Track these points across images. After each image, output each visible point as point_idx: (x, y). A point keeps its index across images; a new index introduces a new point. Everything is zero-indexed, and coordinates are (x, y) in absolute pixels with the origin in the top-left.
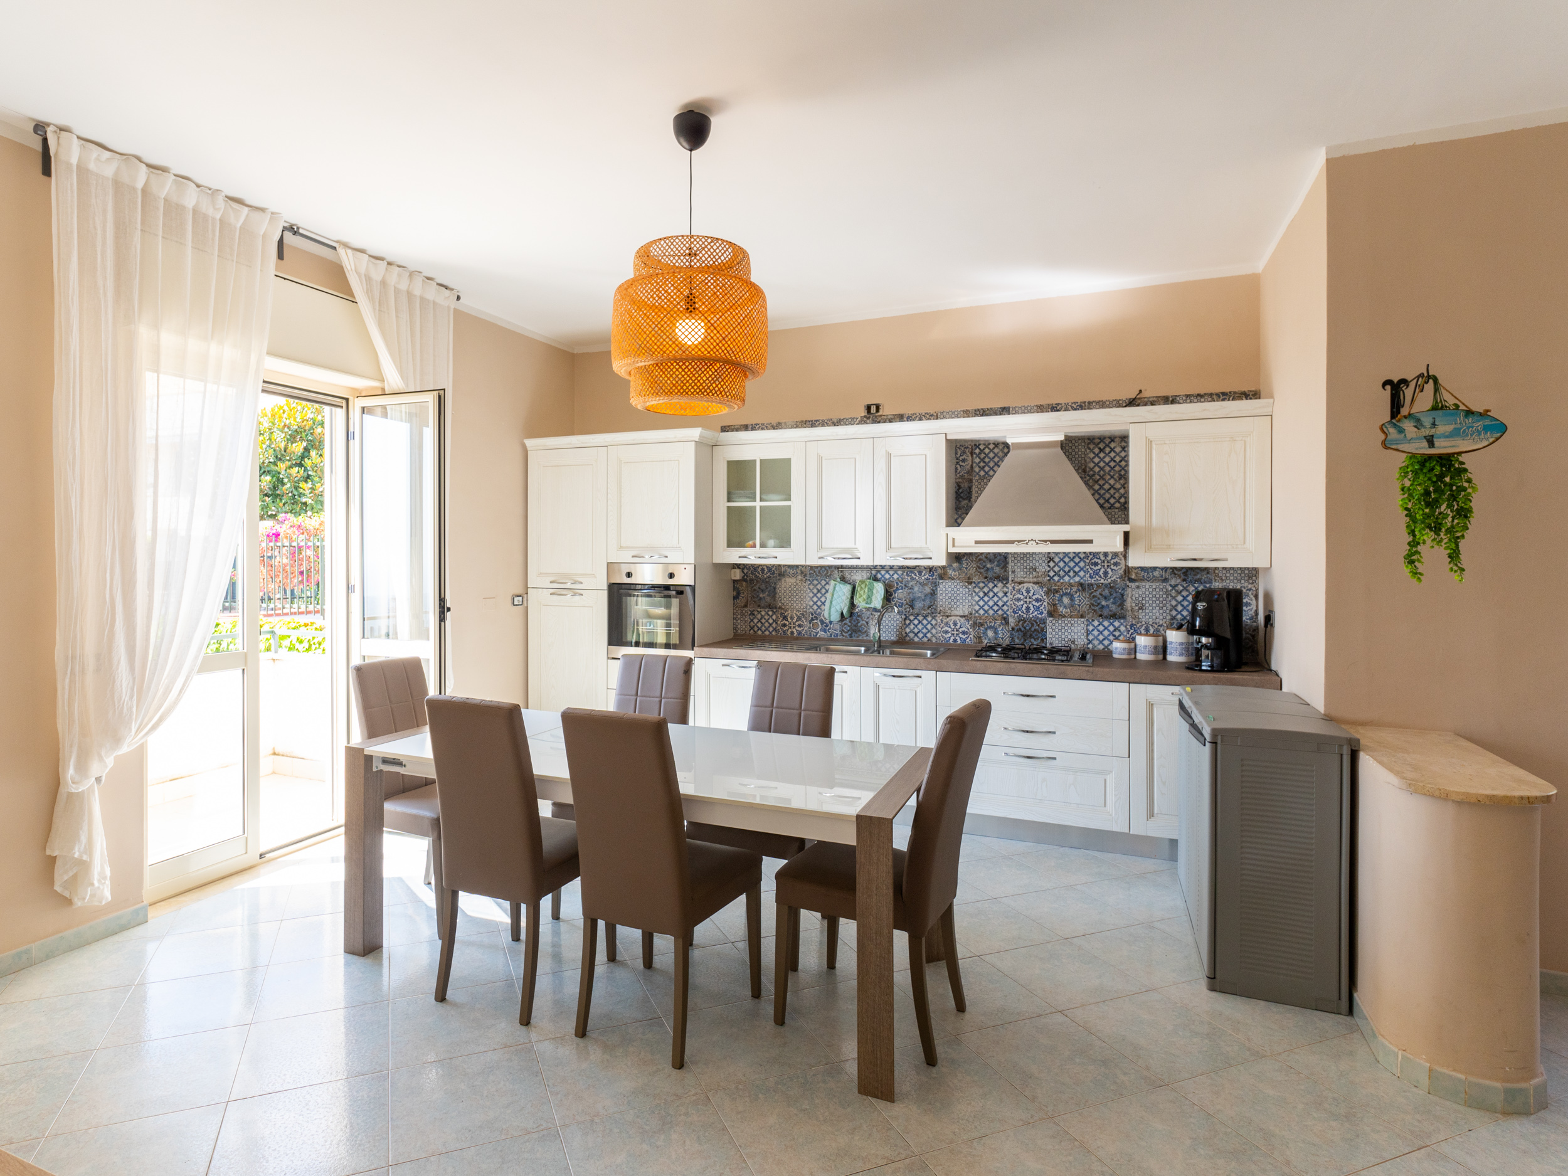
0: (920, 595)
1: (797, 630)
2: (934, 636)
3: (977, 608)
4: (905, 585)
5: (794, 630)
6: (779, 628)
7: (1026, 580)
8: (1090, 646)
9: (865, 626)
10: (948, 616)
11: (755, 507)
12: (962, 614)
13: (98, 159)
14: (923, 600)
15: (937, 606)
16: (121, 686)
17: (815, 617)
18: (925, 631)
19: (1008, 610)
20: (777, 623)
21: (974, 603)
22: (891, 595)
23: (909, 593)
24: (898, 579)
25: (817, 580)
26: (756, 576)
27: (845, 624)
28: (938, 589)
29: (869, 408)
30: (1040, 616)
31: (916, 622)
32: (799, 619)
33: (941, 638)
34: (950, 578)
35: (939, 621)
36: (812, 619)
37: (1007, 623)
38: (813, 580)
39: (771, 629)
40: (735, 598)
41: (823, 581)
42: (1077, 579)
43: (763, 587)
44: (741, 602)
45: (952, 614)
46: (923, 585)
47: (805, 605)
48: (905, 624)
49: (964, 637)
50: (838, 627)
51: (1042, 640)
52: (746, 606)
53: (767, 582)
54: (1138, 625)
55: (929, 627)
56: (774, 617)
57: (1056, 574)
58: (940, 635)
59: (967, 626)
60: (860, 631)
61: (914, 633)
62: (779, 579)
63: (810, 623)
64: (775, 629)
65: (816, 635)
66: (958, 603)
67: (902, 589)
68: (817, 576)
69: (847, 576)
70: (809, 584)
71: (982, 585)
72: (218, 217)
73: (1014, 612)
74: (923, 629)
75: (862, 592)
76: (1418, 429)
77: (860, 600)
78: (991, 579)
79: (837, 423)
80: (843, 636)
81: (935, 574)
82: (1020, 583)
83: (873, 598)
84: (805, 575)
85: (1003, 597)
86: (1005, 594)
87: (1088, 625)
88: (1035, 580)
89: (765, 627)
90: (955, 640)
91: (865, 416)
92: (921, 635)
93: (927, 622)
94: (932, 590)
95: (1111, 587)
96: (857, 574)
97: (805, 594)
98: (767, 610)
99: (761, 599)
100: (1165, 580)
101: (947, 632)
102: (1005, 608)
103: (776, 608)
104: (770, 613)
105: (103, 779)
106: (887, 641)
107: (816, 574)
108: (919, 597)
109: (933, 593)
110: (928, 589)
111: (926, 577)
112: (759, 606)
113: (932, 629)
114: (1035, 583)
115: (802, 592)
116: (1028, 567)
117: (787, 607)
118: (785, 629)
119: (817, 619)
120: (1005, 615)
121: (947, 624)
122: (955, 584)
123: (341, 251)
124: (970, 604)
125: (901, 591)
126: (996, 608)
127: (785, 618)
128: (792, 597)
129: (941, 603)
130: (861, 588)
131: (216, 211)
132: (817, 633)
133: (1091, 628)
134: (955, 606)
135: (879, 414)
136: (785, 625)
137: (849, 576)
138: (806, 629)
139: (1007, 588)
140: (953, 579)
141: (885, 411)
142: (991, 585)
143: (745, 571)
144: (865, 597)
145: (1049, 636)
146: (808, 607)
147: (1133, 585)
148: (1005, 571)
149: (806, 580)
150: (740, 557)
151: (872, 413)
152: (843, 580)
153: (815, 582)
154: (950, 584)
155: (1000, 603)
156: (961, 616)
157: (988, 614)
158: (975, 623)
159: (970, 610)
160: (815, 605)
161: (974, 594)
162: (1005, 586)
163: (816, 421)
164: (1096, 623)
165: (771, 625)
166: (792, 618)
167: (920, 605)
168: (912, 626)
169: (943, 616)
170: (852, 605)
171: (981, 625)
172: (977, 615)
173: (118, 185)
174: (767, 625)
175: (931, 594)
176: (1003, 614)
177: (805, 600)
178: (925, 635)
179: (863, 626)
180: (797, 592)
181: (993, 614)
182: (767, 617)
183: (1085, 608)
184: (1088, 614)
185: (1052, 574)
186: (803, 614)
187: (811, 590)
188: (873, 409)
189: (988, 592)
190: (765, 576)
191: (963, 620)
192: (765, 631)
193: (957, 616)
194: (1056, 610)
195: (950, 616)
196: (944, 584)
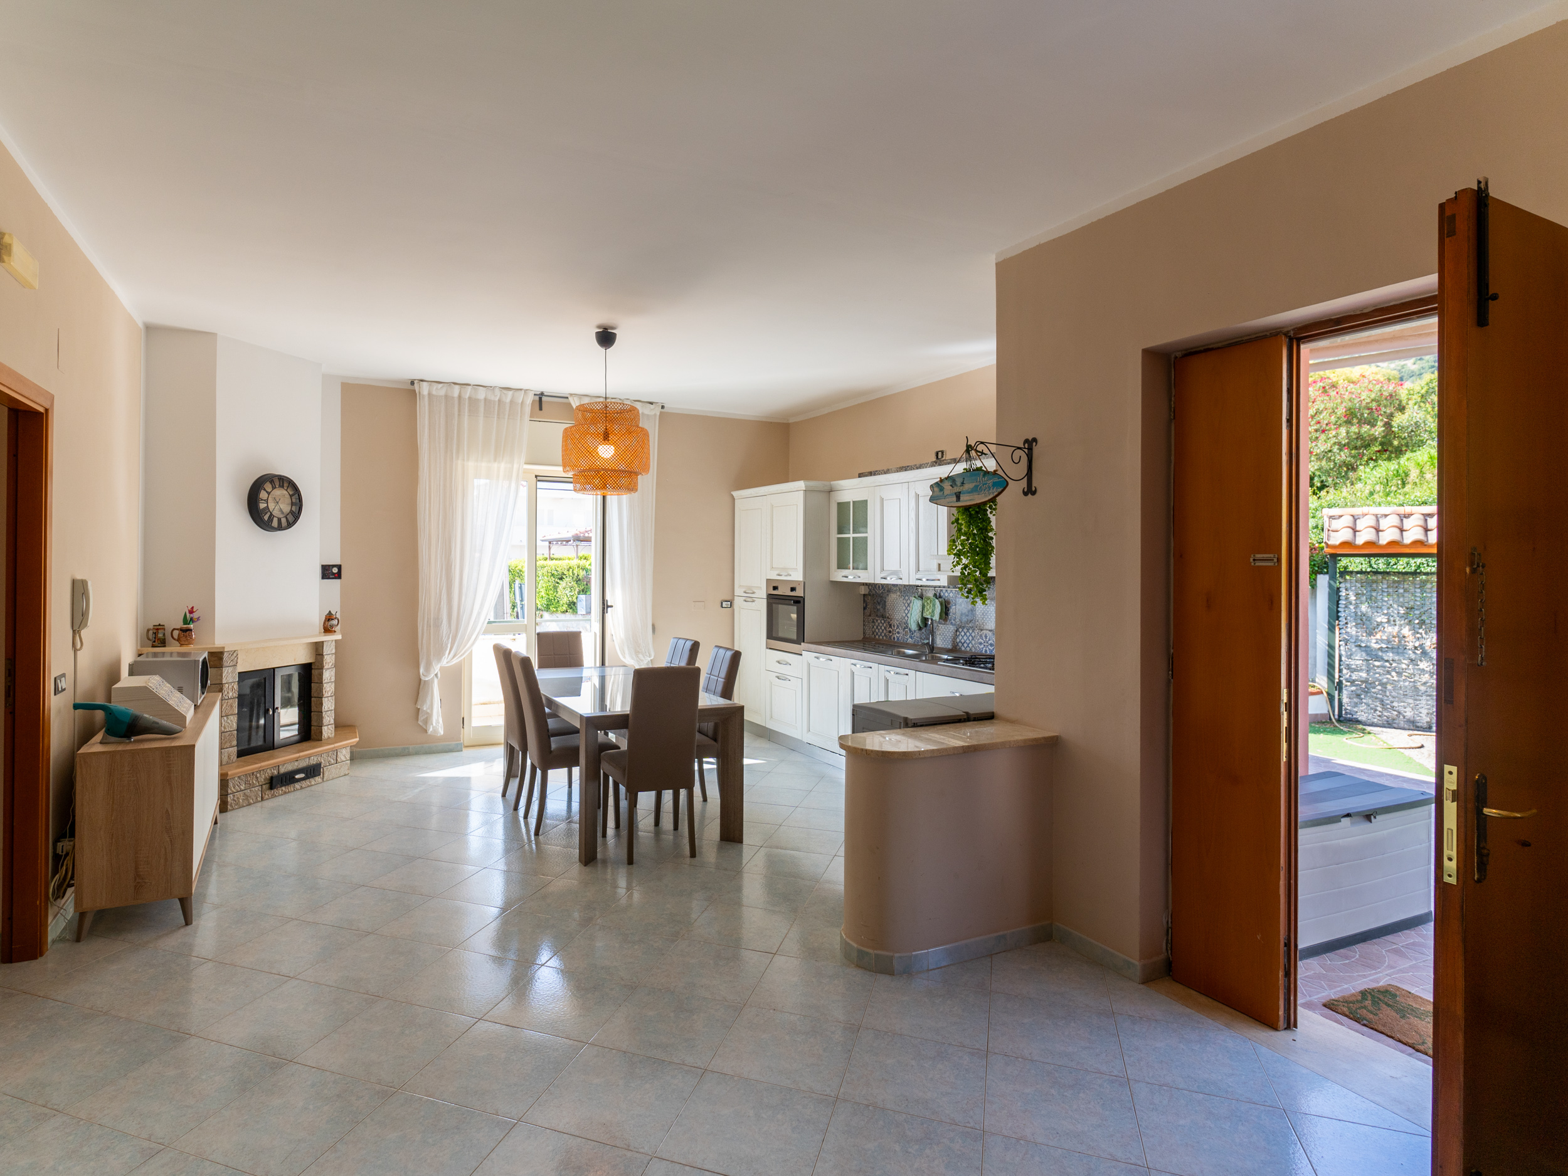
0: (965, 611)
2: (973, 646)
4: (957, 602)
5: (896, 637)
6: (887, 635)
10: (982, 630)
11: (849, 538)
12: (990, 629)
14: (967, 616)
15: (975, 621)
17: (906, 626)
18: (968, 641)
20: (886, 630)
22: (948, 610)
23: (959, 609)
24: (952, 597)
26: (876, 592)
27: (923, 633)
28: (976, 606)
29: (936, 454)
31: (963, 633)
32: (898, 627)
33: (977, 648)
35: (976, 633)
36: (905, 628)
38: (906, 596)
39: (883, 634)
40: (865, 608)
41: (910, 598)
43: (879, 600)
44: (868, 611)
45: (984, 628)
47: (901, 616)
48: (956, 635)
49: (991, 648)
50: (918, 635)
52: (870, 616)
53: (881, 598)
55: (970, 638)
56: (885, 625)
58: (976, 645)
59: (992, 639)
61: (961, 642)
62: (888, 595)
63: (902, 630)
64: (885, 635)
66: (988, 619)
67: (955, 605)
69: (920, 593)
70: (903, 600)
75: (928, 607)
76: (953, 487)
77: (928, 613)
79: (920, 467)
83: (935, 612)
84: (901, 592)
91: (934, 462)
92: (965, 645)
93: (969, 635)
94: (973, 607)
96: (929, 592)
97: (901, 607)
98: (881, 619)
99: (878, 610)
101: (981, 644)
103: (886, 618)
104: (883, 622)
106: (946, 648)
107: (905, 592)
108: (965, 613)
109: (973, 610)
110: (969, 606)
112: (877, 616)
115: (900, 605)
117: (892, 617)
118: (891, 634)
119: (908, 628)
123: (571, 399)
125: (954, 607)
127: (890, 626)
128: (894, 609)
129: (977, 618)
130: (928, 603)
132: (907, 639)
134: (985, 621)
136: (890, 632)
138: (900, 636)
141: (948, 456)
143: (870, 587)
144: (930, 611)
146: (902, 618)
149: (902, 596)
150: (843, 577)
151: (939, 458)
152: (921, 597)
153: (907, 598)
156: (990, 631)
160: (905, 617)
163: (908, 466)
165: (883, 630)
166: (894, 626)
167: (965, 619)
168: (961, 637)
169: (978, 629)
170: (925, 620)
174: (881, 631)
175: (971, 610)
177: (901, 612)
178: (968, 646)
180: (897, 606)
182: (881, 625)
186: (900, 623)
187: (903, 605)
190: (880, 592)
191: (990, 633)
192: (880, 637)
193: (986, 630)
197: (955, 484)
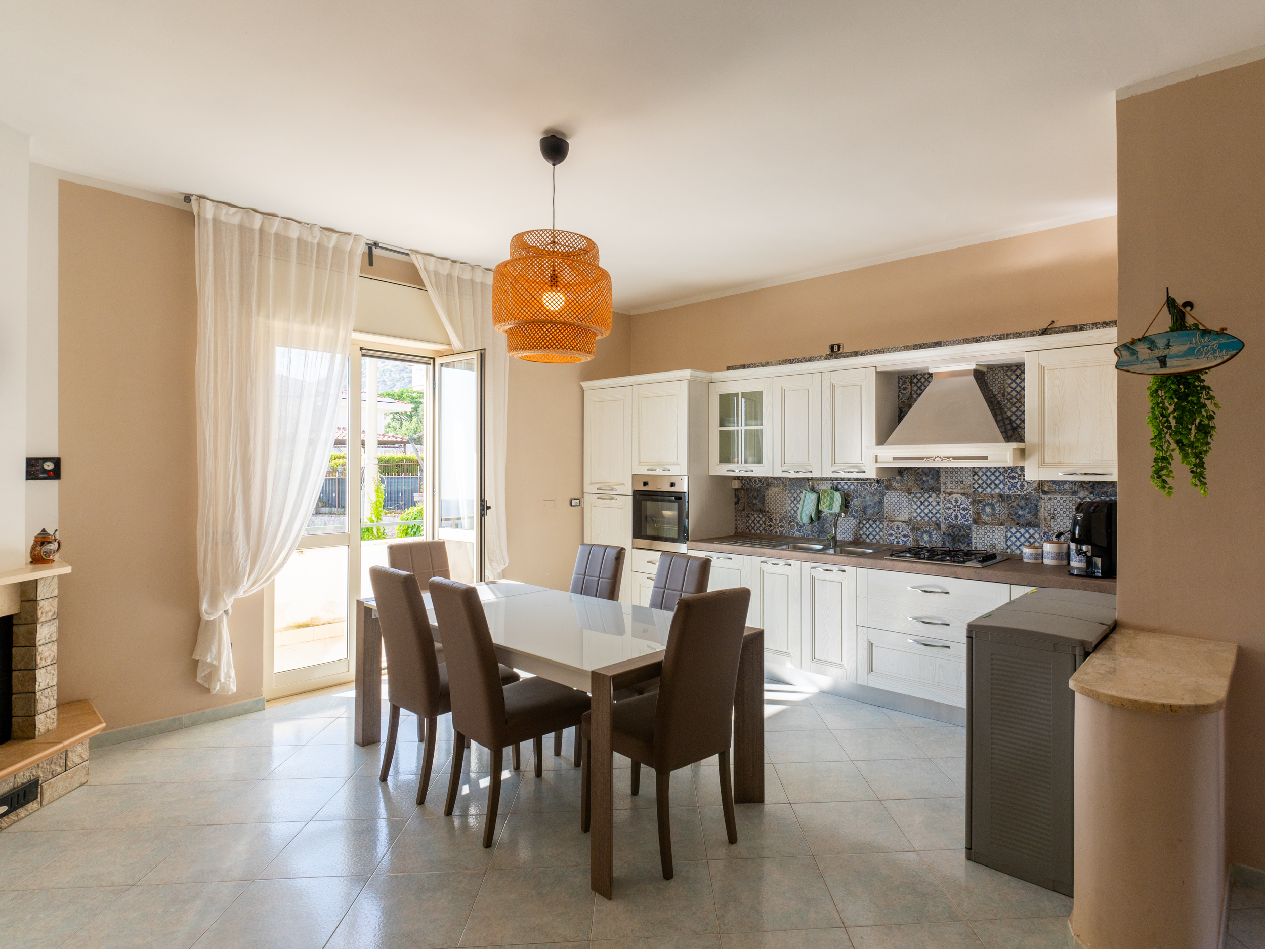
0: (871, 503)
1: (780, 530)
2: (881, 538)
3: (915, 515)
4: (860, 495)
5: (778, 530)
6: (767, 528)
7: (955, 491)
8: (1009, 551)
9: (829, 528)
10: (892, 522)
11: (736, 431)
12: (904, 520)
13: (227, 214)
14: (873, 508)
15: (883, 513)
16: (238, 553)
17: (792, 520)
18: (874, 533)
19: (940, 517)
20: (765, 524)
21: (913, 510)
22: (849, 503)
23: (862, 502)
24: (854, 489)
25: (794, 489)
26: (751, 486)
27: (815, 526)
28: (885, 498)
29: (832, 347)
30: (966, 523)
31: (868, 526)
32: (781, 521)
33: (887, 540)
34: (894, 489)
35: (885, 525)
36: (791, 522)
37: (939, 528)
38: (791, 490)
39: (761, 529)
40: (736, 503)
41: (798, 491)
42: (997, 491)
43: (756, 494)
44: (740, 506)
45: (896, 520)
46: (873, 495)
47: (785, 510)
48: (859, 527)
49: (905, 539)
50: (809, 528)
51: (968, 544)
52: (743, 510)
53: (758, 491)
54: (1051, 533)
55: (878, 530)
56: (763, 519)
57: (980, 486)
58: (886, 537)
59: (907, 530)
60: (825, 532)
61: (866, 535)
62: (767, 489)
63: (789, 525)
64: (764, 529)
65: (793, 535)
66: (900, 511)
67: (857, 498)
68: (794, 486)
69: (816, 486)
70: (788, 493)
71: (919, 495)
72: (316, 241)
73: (945, 519)
74: (873, 532)
75: (825, 500)
76: (1152, 350)
77: (824, 506)
78: (926, 490)
79: (810, 360)
80: (813, 536)
81: (883, 485)
82: (950, 494)
83: (834, 505)
84: (785, 486)
85: (936, 506)
86: (938, 503)
87: (1007, 532)
88: (962, 491)
89: (757, 527)
90: (898, 542)
91: (829, 355)
92: (871, 537)
93: (876, 526)
94: (881, 499)
95: (1027, 498)
96: (823, 485)
97: (785, 501)
98: (758, 513)
99: (754, 504)
100: (1075, 493)
101: (891, 535)
102: (938, 515)
103: (765, 512)
104: (761, 516)
105: (230, 612)
106: (845, 541)
107: (793, 485)
108: (870, 505)
109: (881, 502)
110: (877, 499)
111: (875, 488)
112: (753, 510)
113: (880, 532)
114: (962, 494)
115: (783, 499)
116: (957, 480)
117: (773, 511)
118: (771, 529)
119: (794, 522)
120: (938, 522)
121: (891, 528)
122: (898, 494)
123: (413, 257)
124: (910, 511)
125: (856, 499)
126: (930, 515)
127: (771, 520)
128: (776, 503)
129: (887, 510)
130: (825, 496)
131: (316, 237)
132: (794, 533)
133: (1009, 534)
134: (898, 513)
135: (840, 352)
136: (771, 526)
137: (817, 487)
138: (786, 529)
139: (940, 498)
140: (896, 490)
141: (845, 349)
142: (926, 495)
143: (743, 482)
144: (828, 504)
145: (974, 540)
146: (788, 512)
147: (1046, 497)
148: (938, 483)
149: (786, 489)
150: (727, 471)
151: (835, 351)
152: (813, 490)
153: (793, 491)
154: (894, 494)
155: (934, 511)
156: (903, 522)
157: (924, 520)
158: (914, 528)
159: (910, 516)
160: (792, 510)
161: (913, 503)
162: (937, 496)
163: (794, 360)
164: (1014, 530)
165: (761, 525)
166: (776, 520)
167: (871, 511)
168: (865, 529)
169: (888, 521)
170: (819, 512)
171: (919, 529)
172: (915, 521)
173: (241, 227)
174: (758, 525)
175: (879, 502)
176: (936, 521)
177: (785, 505)
178: (874, 537)
179: (828, 528)
180: (780, 499)
181: (928, 521)
182: (758, 519)
183: (1004, 517)
184: (1007, 522)
185: (976, 486)
186: (784, 517)
187: (790, 498)
188: (836, 348)
189: (924, 501)
190: (757, 486)
191: (904, 525)
192: (757, 530)
193: (899, 521)
194: (979, 518)
195: (894, 521)
196: (889, 494)
197: (1156, 346)
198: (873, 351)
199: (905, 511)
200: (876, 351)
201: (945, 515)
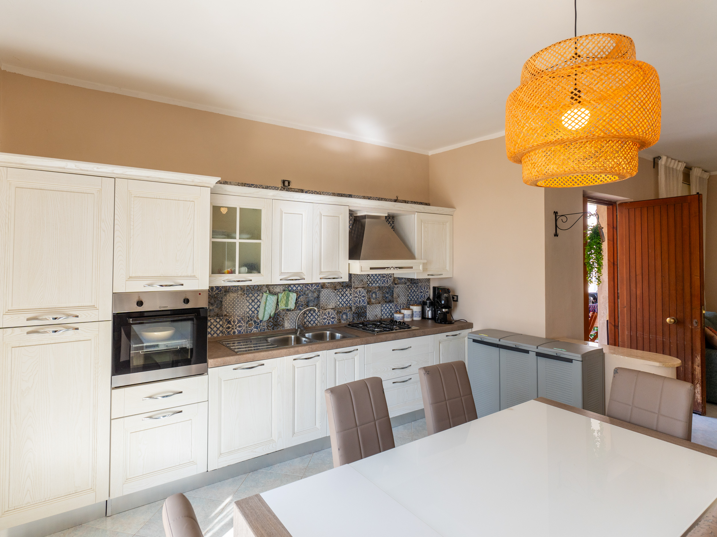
0: (312, 298)
1: (238, 330)
2: (319, 322)
3: (339, 303)
4: (304, 293)
5: (236, 330)
6: (225, 330)
7: (359, 286)
8: (382, 317)
9: (282, 321)
10: (325, 310)
12: (332, 308)
14: (314, 301)
15: (320, 304)
17: (250, 319)
19: (352, 303)
20: (223, 327)
21: (337, 300)
23: (306, 298)
24: (300, 289)
25: (252, 293)
27: (271, 322)
28: (321, 294)
29: (284, 182)
30: (364, 305)
31: (310, 315)
32: (239, 321)
33: (322, 322)
34: (326, 287)
35: (321, 313)
36: (249, 321)
37: (351, 310)
38: (249, 294)
39: (218, 332)
41: (256, 294)
42: (378, 284)
45: (328, 308)
46: (313, 292)
47: (243, 312)
48: (304, 317)
50: (266, 324)
51: (365, 317)
53: (215, 297)
54: (398, 305)
56: (221, 323)
57: (370, 282)
58: (321, 321)
59: (334, 314)
60: (279, 324)
61: (308, 321)
62: (225, 295)
63: (247, 324)
64: (221, 332)
65: (251, 332)
66: (330, 302)
67: (302, 296)
68: (252, 290)
69: (272, 290)
70: (247, 297)
71: (341, 290)
73: (354, 304)
74: (313, 318)
75: (283, 300)
77: (282, 305)
78: (345, 287)
80: (269, 329)
81: (319, 285)
82: (357, 288)
83: (289, 304)
84: (244, 291)
85: (350, 296)
86: (351, 294)
87: (382, 307)
88: (362, 286)
89: (214, 331)
90: (329, 323)
91: (282, 186)
92: (312, 322)
93: (315, 314)
94: (318, 295)
95: (389, 288)
96: (277, 288)
97: (243, 304)
98: (215, 318)
100: (406, 283)
101: (325, 319)
102: (351, 302)
103: (222, 316)
104: (218, 320)
107: (251, 289)
108: (312, 300)
109: (318, 297)
110: (316, 295)
111: (315, 287)
113: (317, 318)
114: (363, 288)
115: (242, 303)
116: (360, 280)
117: (231, 314)
118: (230, 330)
119: (252, 321)
120: (351, 306)
121: (325, 314)
122: (329, 291)
124: (335, 301)
125: (302, 297)
126: (347, 302)
127: (229, 322)
128: (235, 307)
129: (322, 302)
130: (282, 296)
132: (252, 330)
133: (383, 308)
134: (329, 303)
135: (289, 187)
136: (229, 328)
138: (244, 328)
139: (352, 291)
140: (328, 288)
141: (293, 185)
142: (345, 290)
144: (284, 302)
145: (368, 314)
146: (246, 313)
147: (396, 286)
148: (351, 282)
149: (244, 294)
151: (286, 186)
152: (271, 293)
153: (251, 295)
154: (326, 291)
155: (348, 300)
156: (332, 309)
157: (343, 306)
158: (338, 312)
159: (335, 305)
160: (250, 311)
161: (337, 296)
162: (350, 290)
164: (384, 306)
166: (234, 322)
167: (312, 304)
168: (308, 318)
169: (323, 310)
171: (341, 312)
172: (339, 307)
175: (317, 297)
176: (350, 306)
177: (243, 308)
179: (281, 321)
180: (238, 303)
181: (346, 306)
182: (215, 324)
183: (381, 299)
184: (382, 302)
185: (369, 282)
186: (242, 318)
187: (248, 301)
188: (286, 184)
189: (344, 294)
190: (214, 293)
191: (332, 311)
192: (214, 334)
193: (330, 309)
194: (370, 301)
195: (327, 309)
196: (324, 291)
198: (314, 191)
199: (333, 302)
200: (315, 192)
201: (354, 301)
